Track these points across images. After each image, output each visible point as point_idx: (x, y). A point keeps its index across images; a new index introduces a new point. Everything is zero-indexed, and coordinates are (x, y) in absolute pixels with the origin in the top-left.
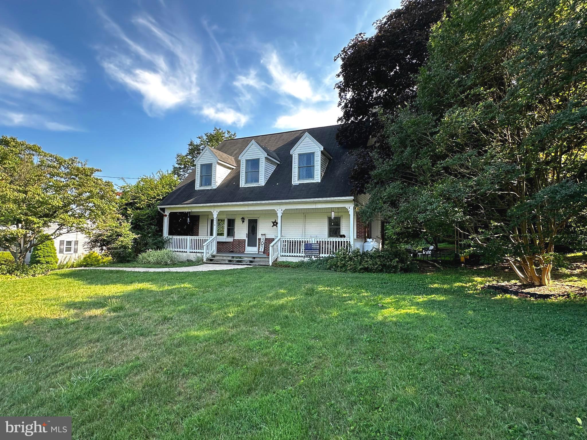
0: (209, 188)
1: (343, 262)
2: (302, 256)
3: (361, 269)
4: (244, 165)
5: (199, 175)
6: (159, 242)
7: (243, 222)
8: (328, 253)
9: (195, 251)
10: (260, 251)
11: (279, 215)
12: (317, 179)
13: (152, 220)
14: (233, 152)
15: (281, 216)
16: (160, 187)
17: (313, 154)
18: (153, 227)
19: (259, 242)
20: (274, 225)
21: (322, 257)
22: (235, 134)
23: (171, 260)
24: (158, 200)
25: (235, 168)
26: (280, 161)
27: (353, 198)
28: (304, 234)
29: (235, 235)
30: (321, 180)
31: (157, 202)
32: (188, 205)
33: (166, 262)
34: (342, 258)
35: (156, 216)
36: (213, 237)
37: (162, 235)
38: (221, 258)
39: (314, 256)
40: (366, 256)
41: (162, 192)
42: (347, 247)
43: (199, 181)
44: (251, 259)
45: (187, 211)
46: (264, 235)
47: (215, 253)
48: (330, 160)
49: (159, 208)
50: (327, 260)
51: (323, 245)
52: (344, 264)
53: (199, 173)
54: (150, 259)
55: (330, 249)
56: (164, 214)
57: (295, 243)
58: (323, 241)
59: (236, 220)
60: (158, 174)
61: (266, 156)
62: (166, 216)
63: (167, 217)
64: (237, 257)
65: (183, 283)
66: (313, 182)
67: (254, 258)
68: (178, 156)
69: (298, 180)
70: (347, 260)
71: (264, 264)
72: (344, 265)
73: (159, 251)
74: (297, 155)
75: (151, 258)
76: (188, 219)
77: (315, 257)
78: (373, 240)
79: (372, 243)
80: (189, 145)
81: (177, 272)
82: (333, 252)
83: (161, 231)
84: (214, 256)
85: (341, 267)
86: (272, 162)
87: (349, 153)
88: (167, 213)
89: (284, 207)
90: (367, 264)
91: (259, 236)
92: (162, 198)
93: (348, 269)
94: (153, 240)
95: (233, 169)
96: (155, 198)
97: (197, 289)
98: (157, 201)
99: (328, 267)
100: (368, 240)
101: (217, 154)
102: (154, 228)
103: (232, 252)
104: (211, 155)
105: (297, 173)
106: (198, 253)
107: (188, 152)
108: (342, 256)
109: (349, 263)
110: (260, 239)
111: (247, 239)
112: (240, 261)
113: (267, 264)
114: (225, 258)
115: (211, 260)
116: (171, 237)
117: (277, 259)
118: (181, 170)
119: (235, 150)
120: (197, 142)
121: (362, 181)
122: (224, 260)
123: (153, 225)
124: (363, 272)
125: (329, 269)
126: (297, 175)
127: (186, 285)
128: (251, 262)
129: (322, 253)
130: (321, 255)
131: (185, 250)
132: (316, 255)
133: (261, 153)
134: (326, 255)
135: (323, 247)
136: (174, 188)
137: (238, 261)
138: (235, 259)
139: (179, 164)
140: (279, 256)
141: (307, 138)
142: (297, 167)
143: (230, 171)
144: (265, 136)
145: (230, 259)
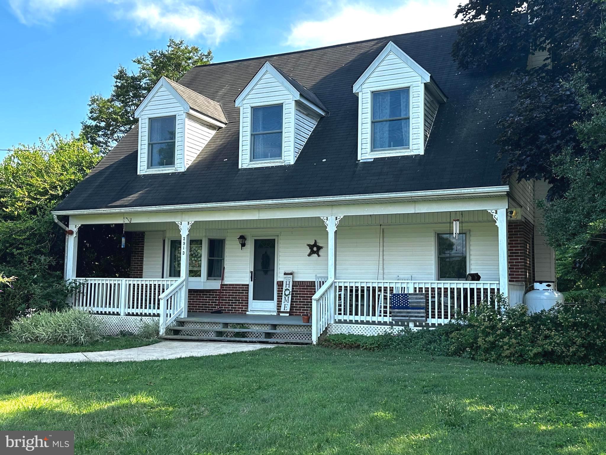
0: (168, 170)
1: (490, 338)
2: (385, 323)
3: (536, 355)
4: (249, 120)
5: (146, 142)
6: (57, 292)
7: (243, 245)
8: (446, 317)
9: (139, 311)
10: (282, 310)
11: (331, 229)
12: (415, 147)
13: (38, 242)
14: (217, 92)
15: (336, 232)
16: (58, 169)
17: (406, 91)
18: (43, 258)
19: (280, 291)
20: (312, 252)
21: (433, 325)
22: (209, 53)
23: (88, 334)
24: (53, 197)
25: (223, 126)
26: (325, 108)
27: (506, 188)
28: (381, 271)
29: (225, 275)
30: (426, 151)
31: (50, 202)
32: (123, 210)
33: (76, 339)
34: (487, 327)
35: (48, 233)
36: (180, 280)
37: (62, 277)
38: (198, 327)
39: (415, 322)
40: (544, 325)
41: (61, 181)
42: (493, 302)
43: (146, 155)
44: (268, 330)
45: (119, 221)
46: (291, 274)
47: (184, 316)
48: (441, 104)
49: (55, 217)
50: (447, 334)
51: (433, 297)
52: (493, 343)
53: (146, 138)
54: (40, 331)
55: (452, 307)
56: (67, 229)
57: (363, 291)
58: (433, 289)
59: (227, 243)
60: (51, 141)
61: (298, 97)
62: (71, 233)
63: (75, 235)
64: (235, 325)
65: (133, 392)
66: (406, 154)
67: (274, 326)
68: (93, 101)
69: (372, 151)
70: (498, 332)
71: (302, 341)
72: (493, 346)
73: (58, 313)
74: (369, 95)
75: (41, 329)
76: (123, 240)
77: (416, 326)
78: (548, 286)
79: (547, 294)
80: (117, 77)
81: (107, 364)
82: (459, 313)
83: (61, 267)
84: (181, 323)
85: (487, 351)
86: (309, 113)
87: (496, 86)
88: (74, 227)
89: (342, 213)
90: (551, 344)
91: (279, 276)
92: (61, 194)
93: (503, 355)
94: (44, 288)
95: (220, 128)
96: (46, 192)
97: (171, 409)
98: (50, 200)
99: (453, 348)
100: (537, 285)
101: (185, 96)
102: (45, 260)
103: (219, 312)
104: (171, 97)
105: (369, 136)
106: (146, 315)
107: (114, 94)
108: (487, 324)
109: (506, 340)
110: (280, 284)
111: (251, 284)
112: (243, 335)
113: (306, 341)
114: (207, 327)
115: (176, 332)
116: (82, 280)
117: (326, 328)
118: (100, 133)
119: (221, 87)
120: (134, 71)
121: (531, 150)
122: (206, 332)
123: (42, 253)
124: (541, 363)
125: (457, 353)
126: (369, 141)
127: (143, 399)
128: (268, 335)
129: (433, 317)
130: (431, 321)
131: (116, 310)
132: (418, 321)
133: (286, 92)
134: (443, 321)
135: (433, 302)
136: (88, 171)
137: (237, 334)
138: (230, 329)
139: (94, 119)
140: (332, 322)
141: (392, 56)
142: (369, 121)
143: (213, 132)
144: (286, 57)
145: (220, 328)
